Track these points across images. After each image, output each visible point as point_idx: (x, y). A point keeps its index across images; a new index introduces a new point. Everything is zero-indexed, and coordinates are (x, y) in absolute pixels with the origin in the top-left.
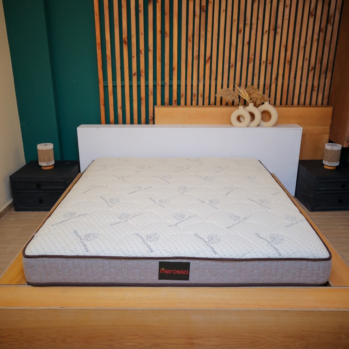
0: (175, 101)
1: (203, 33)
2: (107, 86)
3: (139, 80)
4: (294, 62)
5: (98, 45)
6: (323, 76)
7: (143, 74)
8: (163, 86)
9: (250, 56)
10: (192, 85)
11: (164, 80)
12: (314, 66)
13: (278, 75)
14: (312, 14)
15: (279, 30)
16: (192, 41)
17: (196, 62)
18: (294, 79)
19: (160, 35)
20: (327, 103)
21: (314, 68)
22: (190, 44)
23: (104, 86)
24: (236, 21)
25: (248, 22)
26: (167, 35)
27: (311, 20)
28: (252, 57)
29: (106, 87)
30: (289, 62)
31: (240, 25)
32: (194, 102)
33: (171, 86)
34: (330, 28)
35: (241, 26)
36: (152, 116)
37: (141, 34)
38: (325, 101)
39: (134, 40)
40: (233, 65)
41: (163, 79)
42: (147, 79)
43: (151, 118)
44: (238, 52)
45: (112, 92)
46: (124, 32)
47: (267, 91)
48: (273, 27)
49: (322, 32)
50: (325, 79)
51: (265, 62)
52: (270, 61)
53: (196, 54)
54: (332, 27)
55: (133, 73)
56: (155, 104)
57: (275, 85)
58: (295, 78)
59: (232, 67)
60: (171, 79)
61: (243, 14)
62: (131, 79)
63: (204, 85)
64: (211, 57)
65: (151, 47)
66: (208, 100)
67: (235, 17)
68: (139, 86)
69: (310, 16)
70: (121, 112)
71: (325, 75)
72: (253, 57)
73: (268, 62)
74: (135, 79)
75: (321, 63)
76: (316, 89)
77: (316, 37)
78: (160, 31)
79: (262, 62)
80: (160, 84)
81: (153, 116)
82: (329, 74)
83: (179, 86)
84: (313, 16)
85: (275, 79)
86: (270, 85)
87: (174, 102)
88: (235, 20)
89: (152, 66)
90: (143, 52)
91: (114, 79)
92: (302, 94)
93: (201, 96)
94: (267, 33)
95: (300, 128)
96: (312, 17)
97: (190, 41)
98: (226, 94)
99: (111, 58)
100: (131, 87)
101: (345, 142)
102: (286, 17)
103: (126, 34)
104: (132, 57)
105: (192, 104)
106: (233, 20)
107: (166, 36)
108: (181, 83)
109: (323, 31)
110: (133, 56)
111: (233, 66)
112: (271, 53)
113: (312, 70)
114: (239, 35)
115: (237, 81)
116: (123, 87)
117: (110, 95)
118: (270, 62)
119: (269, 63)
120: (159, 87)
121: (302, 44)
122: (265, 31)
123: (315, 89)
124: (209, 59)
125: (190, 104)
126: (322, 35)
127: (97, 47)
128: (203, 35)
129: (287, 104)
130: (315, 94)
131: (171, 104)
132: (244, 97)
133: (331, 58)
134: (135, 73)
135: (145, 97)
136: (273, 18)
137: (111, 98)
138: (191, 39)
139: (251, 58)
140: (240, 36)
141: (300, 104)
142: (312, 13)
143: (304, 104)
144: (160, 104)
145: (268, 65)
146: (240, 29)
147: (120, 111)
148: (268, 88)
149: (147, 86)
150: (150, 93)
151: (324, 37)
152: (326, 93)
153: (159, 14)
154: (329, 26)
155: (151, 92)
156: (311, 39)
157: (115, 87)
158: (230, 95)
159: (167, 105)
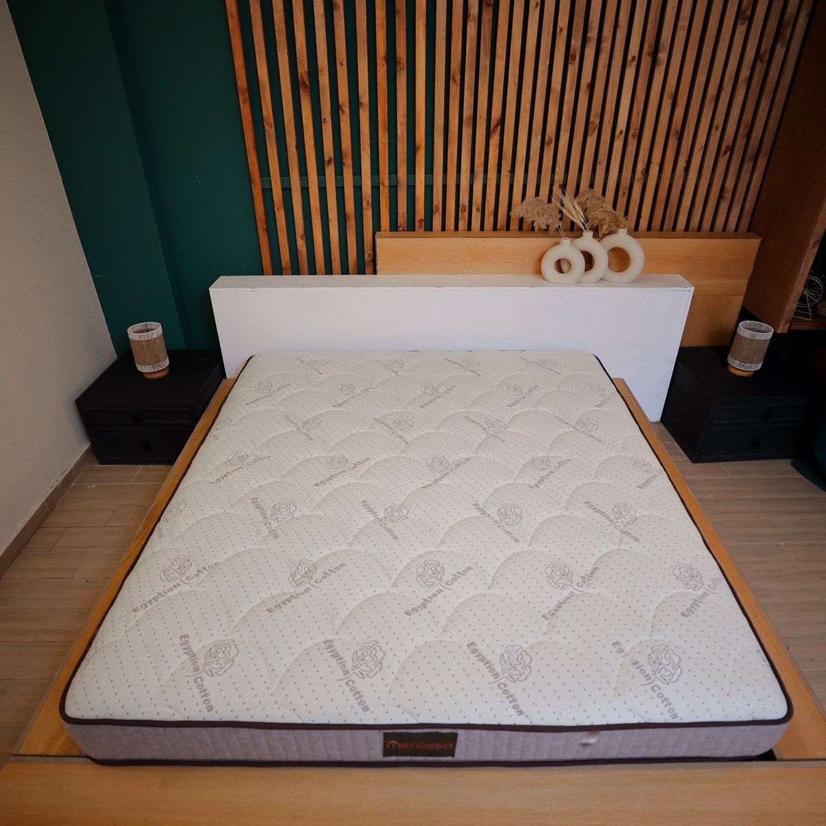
0: (421, 221)
1: (485, 62)
2: (271, 189)
3: (339, 173)
4: (688, 134)
5: (243, 94)
6: (748, 166)
7: (348, 162)
8: (394, 189)
9: (592, 119)
10: (458, 187)
11: (396, 173)
12: (731, 144)
13: (649, 162)
14: (744, 16)
15: (663, 56)
16: (459, 82)
17: (467, 132)
18: (683, 173)
19: (385, 68)
20: (747, 227)
21: (732, 149)
22: (455, 89)
23: (263, 189)
24: (565, 32)
25: (593, 34)
26: (402, 65)
27: (741, 29)
28: (595, 119)
29: (267, 192)
30: (678, 134)
31: (573, 42)
32: (462, 224)
33: (411, 188)
34: (780, 51)
35: (576, 43)
36: (370, 254)
37: (341, 64)
38: (745, 222)
39: (324, 80)
40: (550, 140)
41: (393, 170)
42: (357, 171)
43: (369, 258)
44: (565, 108)
45: (282, 202)
46: (300, 61)
47: (622, 201)
48: (650, 47)
49: (761, 61)
50: (752, 172)
51: (624, 133)
52: (635, 130)
53: (468, 112)
54: (784, 50)
55: (326, 159)
56: (377, 227)
57: (641, 186)
58: (687, 170)
59: (549, 144)
60: (411, 170)
61: (583, 14)
62: (321, 173)
63: (485, 186)
64: (502, 121)
65: (365, 98)
66: (492, 218)
67: (563, 22)
68: (340, 190)
69: (739, 21)
70: (305, 245)
71: (752, 164)
72: (598, 121)
73: (631, 132)
74: (330, 171)
75: (749, 136)
76: (728, 195)
77: (745, 73)
78: (385, 57)
79: (618, 132)
80: (387, 183)
81: (372, 253)
82: (762, 163)
83: (429, 188)
84: (746, 20)
85: (642, 173)
86: (631, 186)
87: (417, 224)
88: (561, 30)
89: (369, 142)
90: (346, 109)
91: (285, 172)
92: (696, 206)
93: (478, 209)
94: (635, 62)
95: (688, 289)
96: (743, 24)
97: (455, 81)
98: (535, 212)
99: (273, 125)
100: (323, 190)
101: (782, 323)
102: (684, 23)
103: (306, 66)
104: (323, 120)
105: (456, 228)
106: (558, 30)
107: (398, 69)
108: (434, 182)
109: (763, 59)
110: (325, 119)
111: (552, 142)
112: (638, 113)
113: (725, 153)
114: (570, 67)
115: (559, 177)
116: (305, 190)
117: (278, 209)
118: (635, 133)
119: (633, 136)
120: (385, 189)
121: (712, 91)
122: (629, 58)
123: (726, 196)
124: (497, 126)
125: (453, 228)
126: (760, 68)
127: (241, 98)
128: (486, 66)
129: (661, 229)
130: (724, 206)
131: (411, 227)
132: (573, 216)
133: (773, 124)
134: (331, 158)
135: (354, 213)
136: (652, 25)
137: (280, 216)
138: (458, 77)
139: (593, 122)
140: (573, 69)
141: (690, 228)
142: (744, 12)
143: (699, 229)
144: (388, 229)
145: (630, 139)
146: (572, 51)
147: (301, 243)
148: (624, 193)
149: (358, 189)
150: (365, 203)
151: (763, 75)
152: (749, 205)
153: (382, 14)
154: (778, 46)
155: (368, 202)
156: (733, 78)
157: (287, 191)
158: (543, 215)
159: (403, 230)
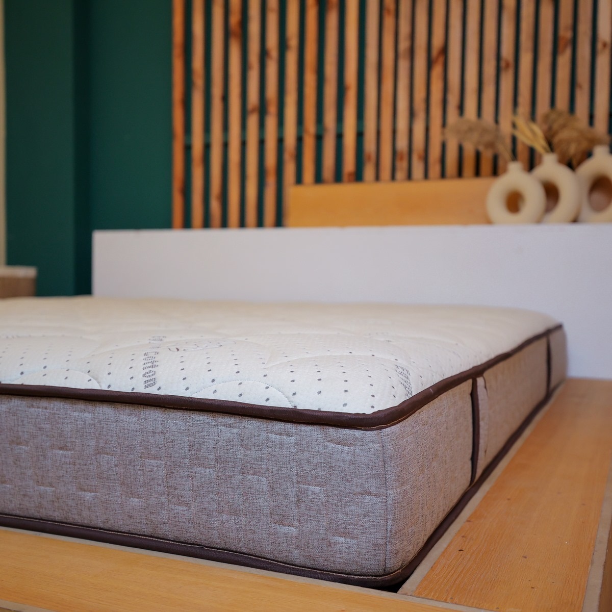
2: (192, 146)
5: (177, 48)
9: (561, 34)
11: (323, 120)
16: (393, 13)
17: (404, 65)
19: (316, 8)
22: (389, 21)
28: (565, 33)
29: (188, 148)
37: (271, 10)
39: (254, 26)
53: (404, 45)
55: (250, 107)
59: (506, 68)
60: (340, 118)
64: (445, 50)
72: (570, 34)
74: (252, 122)
83: (360, 135)
89: (295, 86)
93: (419, 157)
97: (389, 12)
99: (202, 77)
103: (239, 15)
110: (250, 67)
111: (509, 66)
124: (439, 55)
125: (389, 177)
127: (174, 53)
134: (255, 106)
135: (274, 169)
138: (392, 7)
139: (563, 37)
144: (311, 182)
147: (215, 205)
149: (280, 141)
150: (287, 156)
155: (290, 154)
159: (329, 182)
